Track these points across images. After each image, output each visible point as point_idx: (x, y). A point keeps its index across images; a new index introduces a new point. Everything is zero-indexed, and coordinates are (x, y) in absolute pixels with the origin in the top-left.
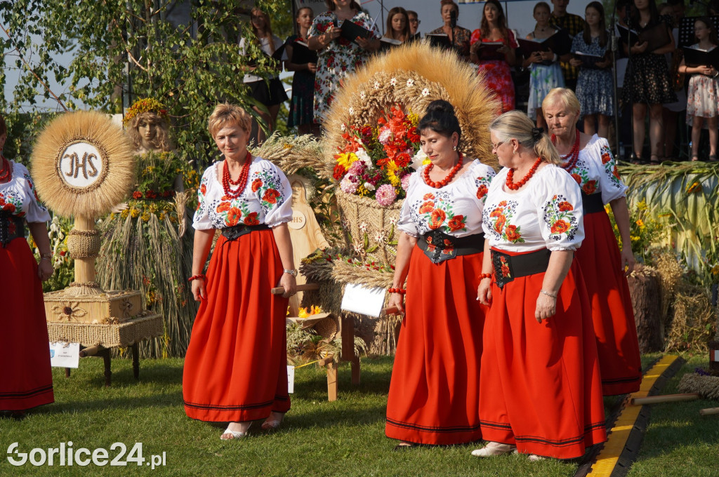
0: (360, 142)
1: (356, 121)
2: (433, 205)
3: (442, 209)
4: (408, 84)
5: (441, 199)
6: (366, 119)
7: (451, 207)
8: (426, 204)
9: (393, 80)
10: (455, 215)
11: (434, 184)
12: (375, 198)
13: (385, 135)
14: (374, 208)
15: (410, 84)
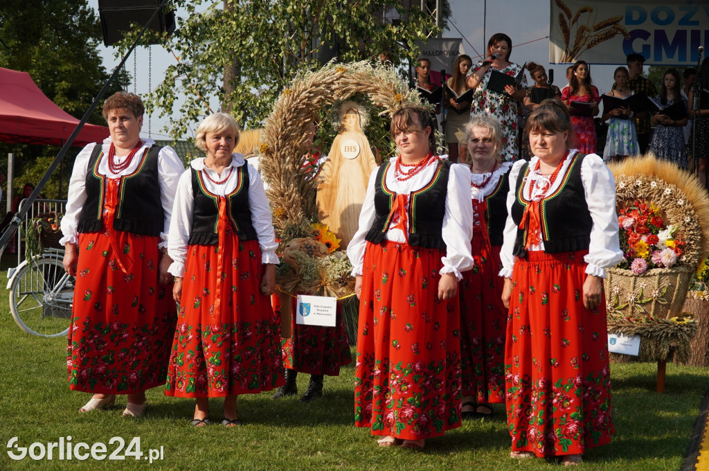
4: (652, 184)
9: (637, 181)
13: (629, 222)
14: (627, 276)
15: (654, 185)
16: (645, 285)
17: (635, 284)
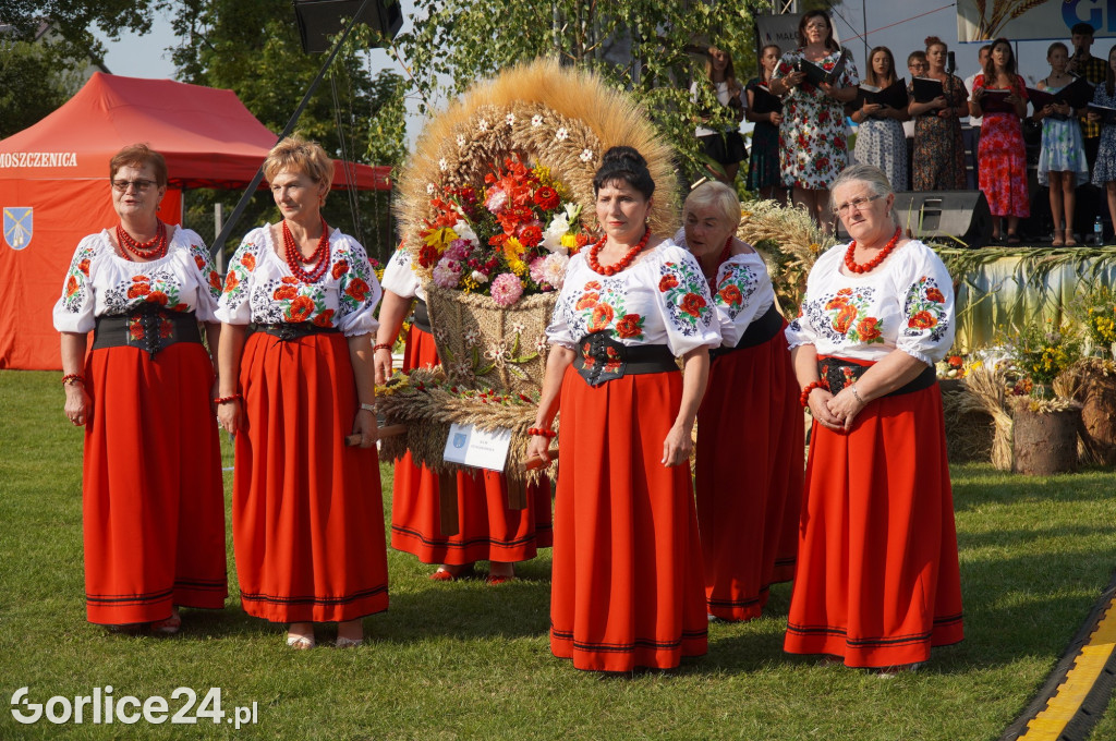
0: (460, 210)
1: (451, 179)
2: (597, 298)
3: (609, 304)
4: (533, 122)
5: (609, 290)
6: (466, 177)
7: (623, 301)
8: (586, 296)
9: (508, 117)
10: (628, 313)
11: (603, 269)
12: (489, 295)
13: (496, 200)
14: (488, 309)
15: (536, 122)
16: (522, 327)
17: (503, 324)
